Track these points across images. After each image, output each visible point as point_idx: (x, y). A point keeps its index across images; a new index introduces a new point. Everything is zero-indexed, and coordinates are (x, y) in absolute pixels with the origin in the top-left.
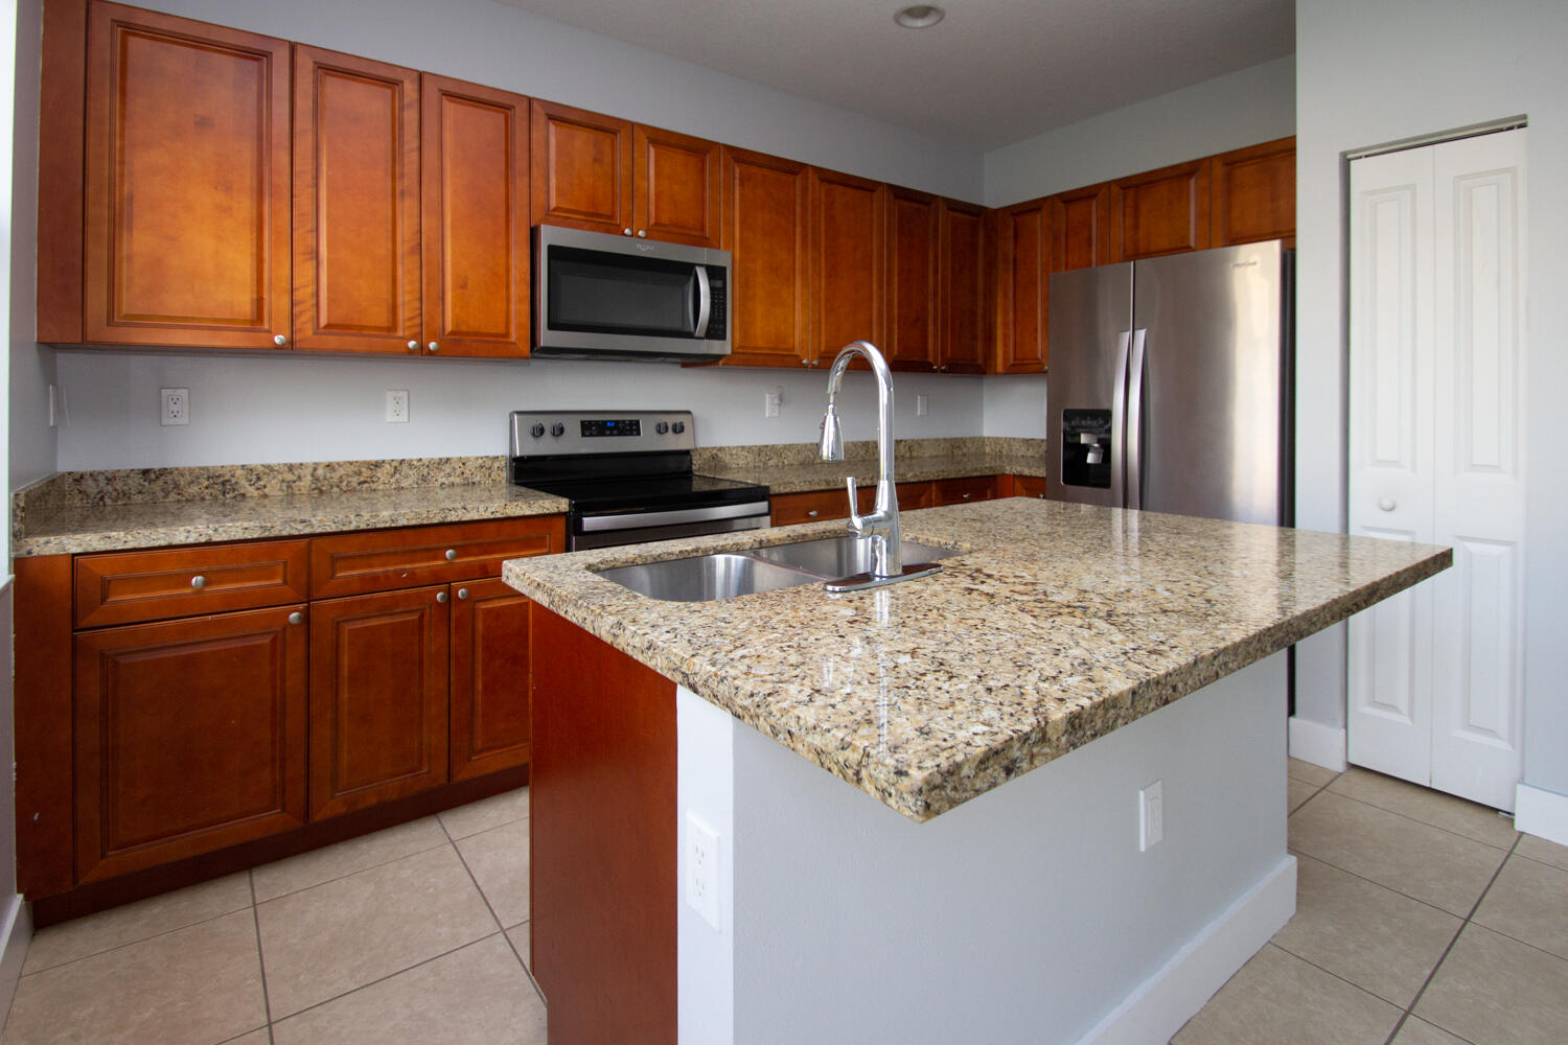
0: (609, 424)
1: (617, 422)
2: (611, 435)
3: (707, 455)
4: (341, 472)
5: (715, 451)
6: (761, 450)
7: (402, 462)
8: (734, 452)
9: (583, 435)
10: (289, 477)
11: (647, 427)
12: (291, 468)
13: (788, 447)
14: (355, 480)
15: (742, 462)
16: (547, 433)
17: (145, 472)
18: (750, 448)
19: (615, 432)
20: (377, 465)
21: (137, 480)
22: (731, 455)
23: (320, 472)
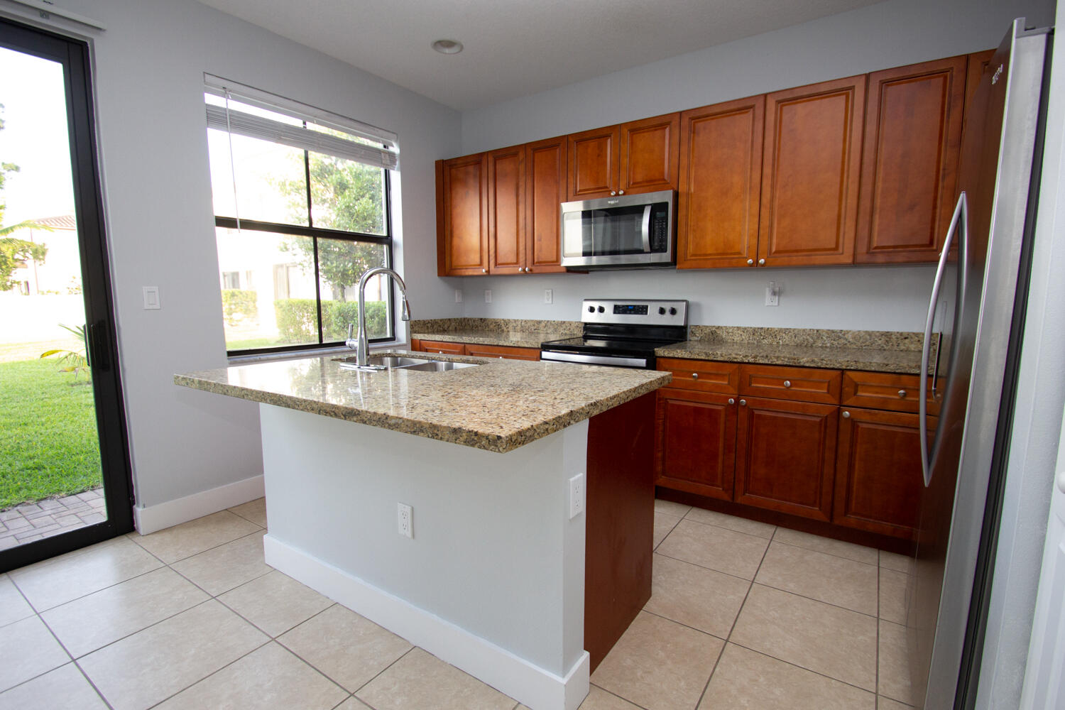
0: (630, 307)
1: (634, 306)
2: (630, 313)
3: (708, 331)
4: (529, 324)
5: (714, 329)
6: (755, 331)
7: (548, 321)
8: (731, 331)
9: (615, 313)
10: (515, 325)
11: (653, 309)
12: (515, 321)
13: (786, 331)
14: (533, 328)
15: (737, 339)
16: (596, 311)
17: (481, 319)
18: (745, 329)
19: (632, 312)
20: (539, 322)
21: (479, 322)
22: (728, 333)
23: (523, 324)
